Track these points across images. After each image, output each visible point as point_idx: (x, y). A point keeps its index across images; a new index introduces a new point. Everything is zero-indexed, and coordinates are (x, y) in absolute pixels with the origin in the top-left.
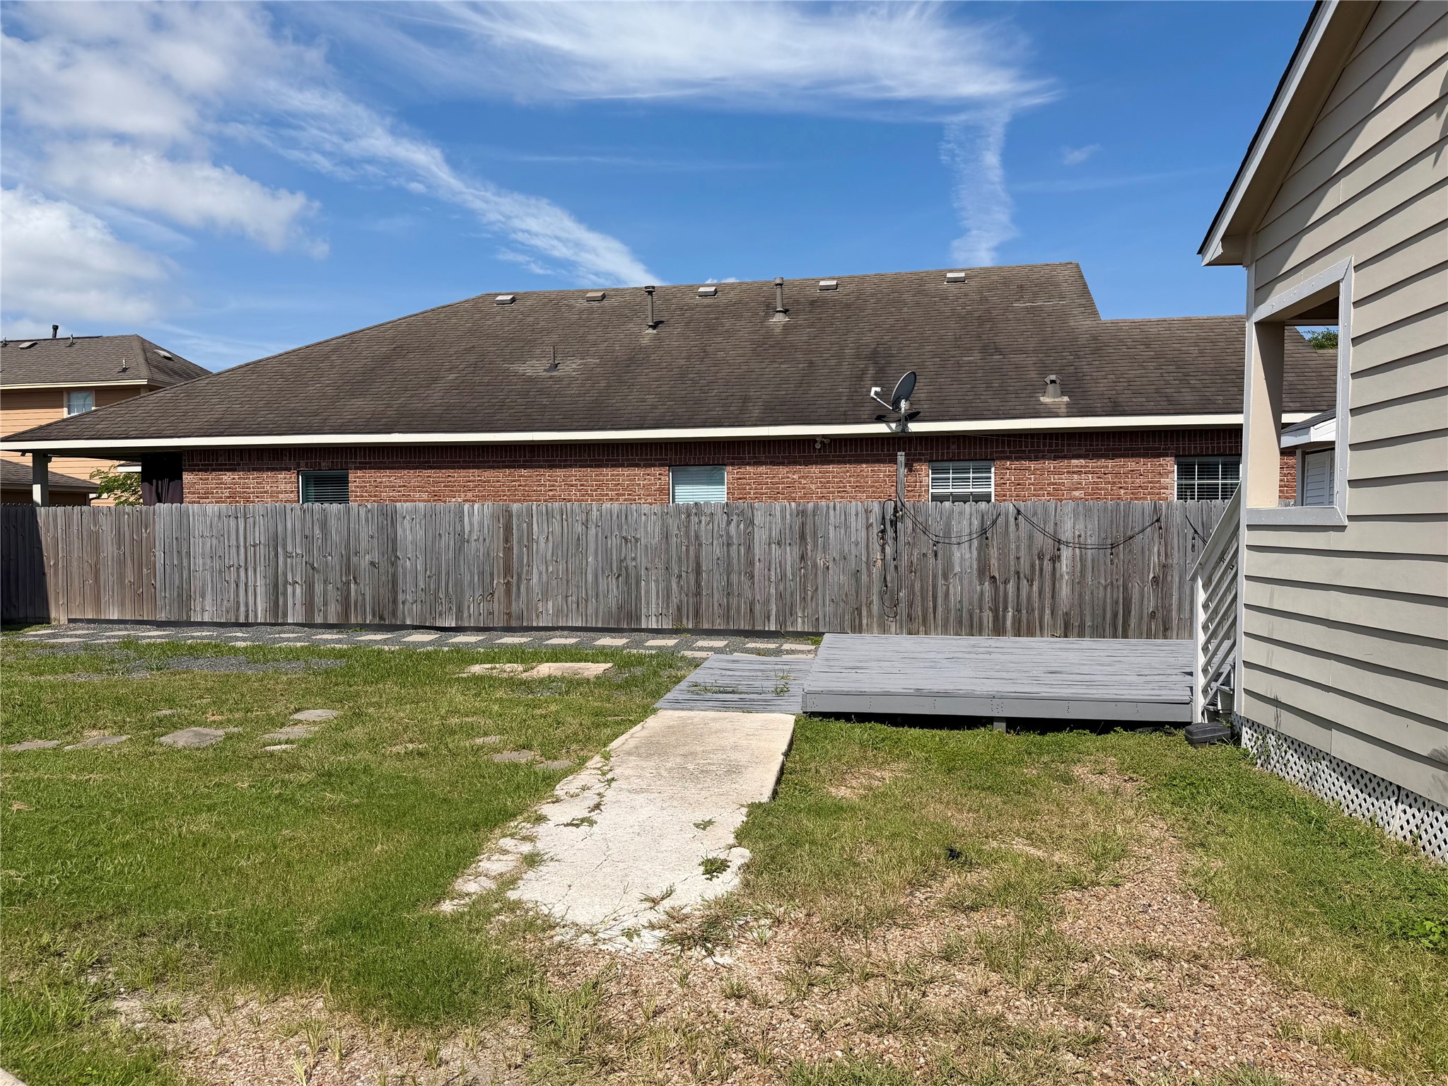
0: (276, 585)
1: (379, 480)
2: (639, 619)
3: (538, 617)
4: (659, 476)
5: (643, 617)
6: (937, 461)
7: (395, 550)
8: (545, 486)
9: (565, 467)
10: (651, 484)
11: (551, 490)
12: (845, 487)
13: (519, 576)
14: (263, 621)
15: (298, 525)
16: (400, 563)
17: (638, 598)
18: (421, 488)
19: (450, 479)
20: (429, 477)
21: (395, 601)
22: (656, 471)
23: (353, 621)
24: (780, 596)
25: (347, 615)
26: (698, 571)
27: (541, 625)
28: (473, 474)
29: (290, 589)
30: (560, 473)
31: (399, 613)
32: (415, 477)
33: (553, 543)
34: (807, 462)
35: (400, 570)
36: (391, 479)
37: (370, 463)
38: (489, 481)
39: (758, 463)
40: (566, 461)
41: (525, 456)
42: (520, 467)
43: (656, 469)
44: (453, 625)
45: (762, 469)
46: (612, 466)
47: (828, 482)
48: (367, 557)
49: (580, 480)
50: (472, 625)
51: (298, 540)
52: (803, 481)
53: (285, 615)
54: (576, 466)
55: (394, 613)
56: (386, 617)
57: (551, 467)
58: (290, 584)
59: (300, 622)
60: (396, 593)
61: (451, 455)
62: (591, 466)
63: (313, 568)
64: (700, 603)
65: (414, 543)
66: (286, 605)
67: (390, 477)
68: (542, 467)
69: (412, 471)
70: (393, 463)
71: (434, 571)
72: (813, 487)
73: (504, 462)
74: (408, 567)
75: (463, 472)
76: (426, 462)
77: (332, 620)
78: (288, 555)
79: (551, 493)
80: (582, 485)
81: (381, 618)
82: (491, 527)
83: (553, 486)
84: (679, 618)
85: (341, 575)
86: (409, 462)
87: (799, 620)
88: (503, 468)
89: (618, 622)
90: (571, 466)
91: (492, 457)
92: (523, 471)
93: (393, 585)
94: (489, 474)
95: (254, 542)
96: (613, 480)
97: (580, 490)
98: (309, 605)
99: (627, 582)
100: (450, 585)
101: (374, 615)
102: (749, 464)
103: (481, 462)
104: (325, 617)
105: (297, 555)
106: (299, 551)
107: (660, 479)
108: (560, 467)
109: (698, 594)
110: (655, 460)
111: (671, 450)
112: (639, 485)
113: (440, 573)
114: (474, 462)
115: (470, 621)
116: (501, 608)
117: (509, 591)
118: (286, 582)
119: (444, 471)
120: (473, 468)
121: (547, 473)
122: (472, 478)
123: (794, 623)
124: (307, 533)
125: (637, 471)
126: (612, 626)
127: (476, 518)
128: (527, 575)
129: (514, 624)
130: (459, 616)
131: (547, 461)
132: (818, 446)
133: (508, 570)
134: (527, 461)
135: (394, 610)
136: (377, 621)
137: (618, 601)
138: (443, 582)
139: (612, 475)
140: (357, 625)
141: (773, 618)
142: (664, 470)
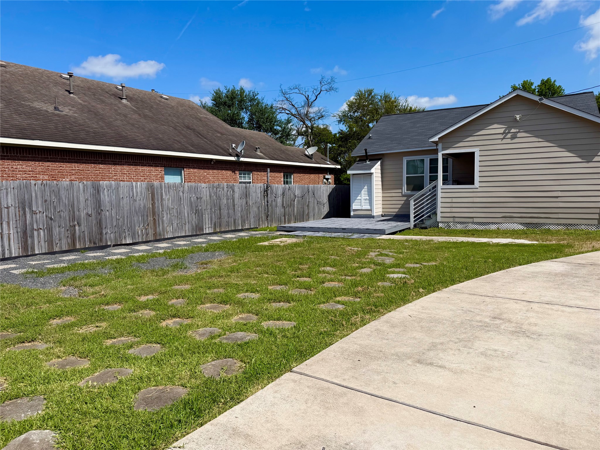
0: (25, 232)
1: (15, 167)
2: (203, 230)
3: (167, 233)
4: (160, 170)
5: (204, 229)
6: (241, 171)
7: (100, 206)
8: (112, 173)
9: (121, 165)
10: (158, 175)
11: (115, 176)
12: (219, 178)
13: (159, 215)
14: (17, 255)
15: (39, 194)
16: (103, 213)
17: (202, 221)
18: (44, 173)
19: (61, 168)
20: (49, 166)
21: (101, 233)
22: (159, 169)
23: (78, 247)
24: (242, 217)
25: (74, 244)
26: (220, 210)
27: (169, 237)
28: (75, 166)
29: (36, 233)
30: (119, 167)
31: (104, 240)
32: (40, 166)
33: (171, 200)
34: (209, 169)
35: (103, 217)
36: (23, 166)
37: (8, 156)
38: (84, 170)
39: (194, 168)
40: (121, 162)
41: (101, 158)
42: (99, 163)
43: (159, 168)
44: (131, 242)
45: (196, 170)
46: (142, 165)
47: (215, 176)
48: (85, 211)
49: (128, 171)
50: (140, 241)
51: (40, 202)
52: (208, 176)
53: (33, 249)
54: (126, 165)
55: (101, 240)
56: (97, 242)
57: (115, 164)
58: (36, 230)
59: (44, 252)
60: (102, 229)
61: (61, 155)
62: (132, 165)
63: (51, 219)
64: (221, 221)
65: (111, 202)
66: (33, 243)
67: (22, 165)
68: (110, 164)
69: (37, 163)
70: (24, 157)
71: (120, 216)
72: (211, 178)
73: (91, 160)
74: (108, 215)
75: (68, 165)
76: (45, 158)
77: (64, 249)
78: (33, 213)
79: (115, 177)
80: (129, 174)
81: (95, 243)
82: (146, 193)
83: (116, 174)
84: (215, 228)
85: (70, 221)
86: (35, 157)
87: (247, 224)
88: (90, 164)
89: (196, 232)
90: (124, 165)
91: (85, 157)
92: (101, 166)
93: (100, 225)
94: (82, 166)
95: (7, 205)
96: (142, 172)
97: (128, 176)
98: (50, 241)
99: (198, 216)
100: (129, 223)
101: (90, 242)
102: (191, 168)
103: (79, 160)
104: (61, 247)
105: (40, 212)
106: (40, 210)
107: (161, 172)
108: (118, 164)
109: (220, 218)
110: (159, 164)
111: (164, 160)
112: (153, 175)
113: (124, 217)
114: (75, 159)
115: (139, 239)
116: (152, 231)
117: (155, 223)
118: (33, 229)
119: (57, 163)
120: (74, 163)
121: (113, 167)
122: (74, 168)
123: (245, 226)
124: (46, 198)
125: (152, 168)
126: (194, 234)
127: (139, 190)
128: (162, 215)
129: (158, 238)
130: (133, 237)
131: (113, 161)
132: (212, 163)
133: (154, 214)
134: (103, 161)
135: (101, 238)
136: (92, 245)
137: (196, 223)
138: (125, 221)
139: (142, 170)
140: (82, 249)
141: (240, 226)
142: (163, 169)
